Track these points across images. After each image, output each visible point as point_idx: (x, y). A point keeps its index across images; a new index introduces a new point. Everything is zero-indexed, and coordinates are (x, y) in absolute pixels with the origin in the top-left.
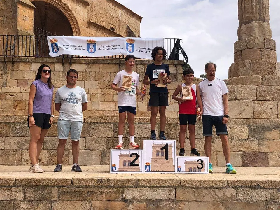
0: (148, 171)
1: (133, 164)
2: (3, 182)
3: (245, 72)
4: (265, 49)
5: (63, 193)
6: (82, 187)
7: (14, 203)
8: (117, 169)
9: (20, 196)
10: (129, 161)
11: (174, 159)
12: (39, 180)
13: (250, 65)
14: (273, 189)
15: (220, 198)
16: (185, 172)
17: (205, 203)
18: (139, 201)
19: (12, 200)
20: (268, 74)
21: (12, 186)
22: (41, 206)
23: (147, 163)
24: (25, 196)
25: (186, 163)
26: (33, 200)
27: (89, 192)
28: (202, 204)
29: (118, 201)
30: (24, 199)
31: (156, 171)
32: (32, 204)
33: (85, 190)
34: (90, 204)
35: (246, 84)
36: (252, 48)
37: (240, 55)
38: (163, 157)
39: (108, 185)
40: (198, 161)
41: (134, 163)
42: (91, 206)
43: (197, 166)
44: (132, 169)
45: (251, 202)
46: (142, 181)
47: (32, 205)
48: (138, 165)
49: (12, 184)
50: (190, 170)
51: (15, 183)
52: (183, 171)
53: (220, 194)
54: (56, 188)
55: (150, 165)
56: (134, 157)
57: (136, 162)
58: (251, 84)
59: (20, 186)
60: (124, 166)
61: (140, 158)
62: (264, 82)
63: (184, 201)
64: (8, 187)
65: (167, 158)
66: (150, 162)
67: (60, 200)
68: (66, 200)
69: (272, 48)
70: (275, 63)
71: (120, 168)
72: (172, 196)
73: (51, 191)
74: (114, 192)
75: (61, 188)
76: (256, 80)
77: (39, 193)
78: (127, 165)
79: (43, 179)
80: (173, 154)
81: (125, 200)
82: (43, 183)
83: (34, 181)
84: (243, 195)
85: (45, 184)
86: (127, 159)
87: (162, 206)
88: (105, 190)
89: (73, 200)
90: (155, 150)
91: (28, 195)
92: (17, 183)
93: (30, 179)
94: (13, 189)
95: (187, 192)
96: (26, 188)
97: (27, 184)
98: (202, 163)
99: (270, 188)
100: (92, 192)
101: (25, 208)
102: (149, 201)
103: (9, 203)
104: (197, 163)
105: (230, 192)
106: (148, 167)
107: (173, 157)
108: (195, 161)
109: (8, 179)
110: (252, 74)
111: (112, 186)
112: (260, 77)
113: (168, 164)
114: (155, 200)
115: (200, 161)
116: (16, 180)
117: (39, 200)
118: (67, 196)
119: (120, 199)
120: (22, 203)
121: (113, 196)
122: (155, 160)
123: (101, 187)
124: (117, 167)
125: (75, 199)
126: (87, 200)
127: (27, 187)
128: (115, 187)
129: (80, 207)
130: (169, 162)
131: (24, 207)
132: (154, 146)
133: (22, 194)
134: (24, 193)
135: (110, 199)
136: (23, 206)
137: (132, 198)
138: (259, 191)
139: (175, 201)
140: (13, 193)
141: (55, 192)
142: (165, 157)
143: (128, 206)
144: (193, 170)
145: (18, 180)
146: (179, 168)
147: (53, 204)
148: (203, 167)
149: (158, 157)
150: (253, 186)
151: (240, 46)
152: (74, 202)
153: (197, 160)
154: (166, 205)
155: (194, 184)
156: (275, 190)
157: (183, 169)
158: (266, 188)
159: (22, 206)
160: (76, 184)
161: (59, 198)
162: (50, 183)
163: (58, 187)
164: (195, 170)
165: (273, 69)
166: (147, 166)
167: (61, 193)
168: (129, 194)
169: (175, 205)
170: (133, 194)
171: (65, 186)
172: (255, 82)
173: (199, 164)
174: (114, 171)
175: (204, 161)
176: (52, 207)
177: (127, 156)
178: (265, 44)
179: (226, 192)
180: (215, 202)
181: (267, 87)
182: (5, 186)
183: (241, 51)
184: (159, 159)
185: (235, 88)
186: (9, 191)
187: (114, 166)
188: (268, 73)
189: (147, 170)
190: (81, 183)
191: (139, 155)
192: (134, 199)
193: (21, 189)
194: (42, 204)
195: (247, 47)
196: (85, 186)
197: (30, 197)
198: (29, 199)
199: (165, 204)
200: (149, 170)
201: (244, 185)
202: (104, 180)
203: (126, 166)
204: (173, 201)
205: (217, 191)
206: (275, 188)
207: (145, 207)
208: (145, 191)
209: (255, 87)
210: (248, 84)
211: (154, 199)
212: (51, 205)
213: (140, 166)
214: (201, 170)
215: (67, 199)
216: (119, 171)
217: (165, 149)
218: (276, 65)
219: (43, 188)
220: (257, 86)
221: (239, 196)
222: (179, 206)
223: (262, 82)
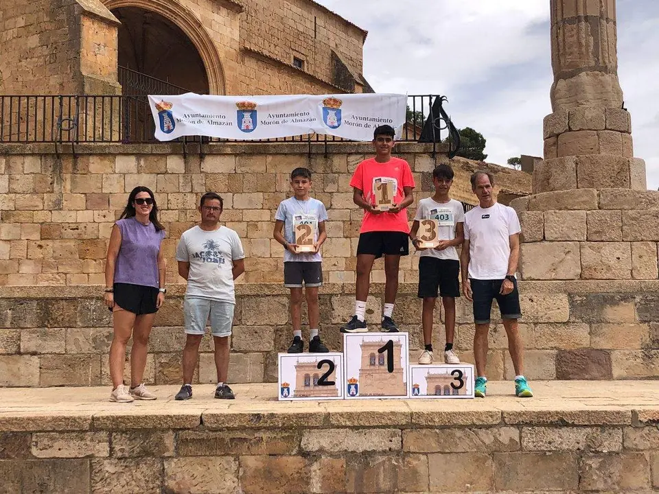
0: (353, 395)
1: (323, 382)
2: (70, 424)
3: (564, 181)
4: (606, 131)
5: (185, 442)
6: (221, 430)
7: (91, 464)
8: (292, 393)
9: (102, 449)
10: (316, 376)
11: (404, 371)
12: (138, 417)
13: (574, 166)
14: (591, 426)
15: (487, 447)
16: (427, 395)
17: (459, 457)
18: (331, 455)
19: (87, 457)
20: (612, 184)
21: (87, 431)
22: (143, 467)
23: (351, 380)
24: (112, 449)
25: (430, 378)
26: (127, 455)
27: (234, 438)
28: (454, 457)
29: (290, 455)
30: (111, 455)
31: (370, 395)
32: (125, 464)
33: (227, 436)
34: (237, 462)
35: (566, 208)
36: (580, 130)
37: (555, 144)
38: (382, 367)
39: (271, 425)
40: (453, 373)
41: (325, 380)
42: (240, 465)
43: (452, 384)
44: (322, 392)
45: (548, 453)
46: (336, 417)
47: (126, 466)
48: (333, 383)
49: (86, 426)
50: (438, 391)
51: (92, 425)
52: (423, 393)
53: (487, 437)
54: (171, 432)
55: (358, 383)
56: (326, 368)
57: (330, 379)
58: (576, 207)
59: (102, 429)
60: (306, 385)
61: (338, 370)
62: (602, 202)
63: (420, 453)
64: (78, 431)
65: (391, 369)
66: (357, 377)
67: (178, 455)
68: (190, 456)
69: (622, 129)
70: (629, 161)
71: (297, 391)
72: (395, 444)
73: (161, 438)
74: (283, 437)
75: (180, 432)
76: (585, 198)
77: (138, 443)
78: (312, 383)
79: (146, 416)
80: (403, 361)
81: (304, 454)
82: (146, 423)
83: (128, 419)
84: (532, 440)
85: (150, 426)
86: (312, 372)
87: (375, 463)
88: (265, 435)
89: (205, 455)
90: (367, 354)
91: (117, 448)
92: (94, 425)
93: (121, 417)
94: (88, 436)
95: (425, 435)
96: (114, 434)
97: (115, 427)
98: (460, 377)
99: (585, 425)
100: (240, 439)
101: (113, 472)
102: (350, 455)
103: (82, 464)
104: (451, 378)
105: (508, 434)
106: (353, 387)
107: (403, 365)
108: (447, 372)
109: (80, 418)
110: (579, 185)
111: (279, 428)
112: (596, 192)
113: (393, 381)
114: (362, 453)
115: (457, 373)
116: (93, 418)
117: (139, 457)
118: (192, 448)
119: (294, 452)
120: (106, 462)
121: (282, 445)
122: (368, 372)
123: (259, 429)
124: (292, 388)
125: (208, 453)
126: (232, 456)
127: (116, 432)
128: (284, 429)
129: (218, 468)
130: (394, 377)
131: (111, 469)
132: (364, 346)
133: (106, 445)
134: (111, 443)
135: (275, 453)
136: (109, 468)
137: (317, 449)
138: (565, 432)
139: (402, 453)
140: (88, 443)
141: (169, 440)
142: (386, 367)
143: (311, 465)
144: (442, 392)
145: (98, 419)
146: (416, 388)
147: (165, 464)
148: (462, 384)
149: (372, 367)
150: (551, 422)
151: (554, 125)
152: (206, 459)
153: (450, 371)
154: (384, 462)
155: (437, 420)
156: (595, 428)
157: (423, 390)
158: (576, 426)
159: (107, 469)
160: (209, 425)
161: (177, 452)
162: (160, 424)
163: (175, 430)
164: (447, 392)
165: (623, 174)
166: (353, 384)
167: (181, 443)
168: (313, 441)
169: (400, 461)
170: (319, 442)
171: (189, 429)
172: (584, 202)
173: (455, 379)
174: (286, 397)
175: (465, 373)
176: (164, 469)
177: (311, 366)
178: (607, 122)
179: (500, 435)
180: (479, 455)
181: (609, 212)
182: (73, 431)
183: (558, 135)
184: (374, 372)
185: (542, 217)
186: (82, 439)
187: (285, 387)
188: (613, 182)
189: (351, 393)
190: (220, 423)
191: (335, 364)
192: (321, 450)
193: (104, 435)
194: (146, 464)
195: (569, 127)
196: (227, 427)
197: (122, 450)
198: (120, 454)
199: (381, 459)
200: (355, 393)
201: (535, 420)
202: (264, 415)
203: (309, 385)
204: (398, 453)
205: (482, 432)
206: (596, 425)
207: (342, 466)
208: (343, 435)
209: (583, 213)
210: (569, 207)
211: (361, 450)
212: (163, 465)
213: (338, 385)
214: (459, 390)
215: (192, 454)
216: (295, 396)
217: (386, 351)
218: (629, 166)
219: (147, 432)
220: (588, 212)
221: (524, 441)
222: (410, 463)
223: (599, 203)
